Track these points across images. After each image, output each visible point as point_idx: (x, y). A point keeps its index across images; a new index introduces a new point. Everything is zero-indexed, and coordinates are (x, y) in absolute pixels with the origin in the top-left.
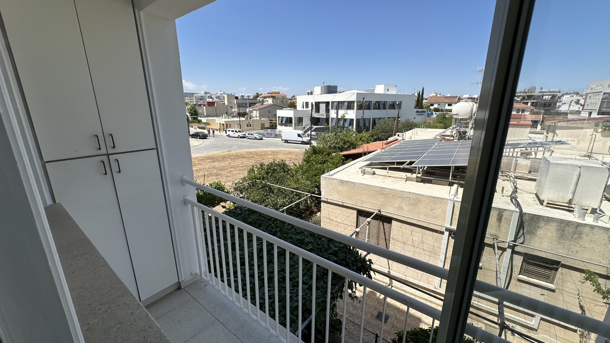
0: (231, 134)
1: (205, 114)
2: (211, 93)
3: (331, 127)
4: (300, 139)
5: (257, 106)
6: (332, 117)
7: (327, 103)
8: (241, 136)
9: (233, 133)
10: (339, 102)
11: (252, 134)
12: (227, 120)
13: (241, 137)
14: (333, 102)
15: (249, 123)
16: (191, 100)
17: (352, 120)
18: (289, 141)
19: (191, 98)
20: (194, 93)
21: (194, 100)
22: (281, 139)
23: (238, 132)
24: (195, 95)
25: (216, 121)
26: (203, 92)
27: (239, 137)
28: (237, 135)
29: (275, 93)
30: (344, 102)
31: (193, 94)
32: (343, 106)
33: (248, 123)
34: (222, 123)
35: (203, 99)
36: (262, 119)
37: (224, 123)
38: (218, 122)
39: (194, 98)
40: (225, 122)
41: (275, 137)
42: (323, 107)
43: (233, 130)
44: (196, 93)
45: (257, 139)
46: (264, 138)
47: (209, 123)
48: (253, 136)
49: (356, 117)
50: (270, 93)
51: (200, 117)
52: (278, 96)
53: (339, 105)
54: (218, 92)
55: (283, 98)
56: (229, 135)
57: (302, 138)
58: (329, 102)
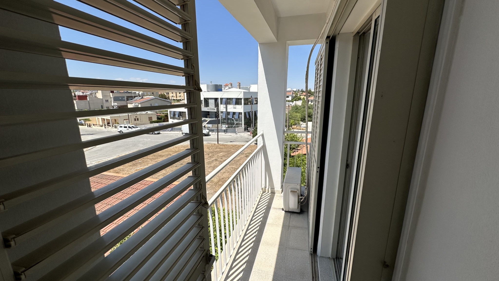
0: (124, 130)
3: (221, 119)
5: (136, 100)
6: (221, 111)
7: (216, 99)
9: (126, 128)
10: (227, 98)
14: (221, 99)
15: (137, 117)
17: (240, 113)
22: (181, 133)
23: (131, 128)
28: (130, 130)
30: (232, 98)
32: (231, 102)
33: (136, 117)
34: (105, 118)
36: (149, 112)
40: (110, 117)
41: (171, 130)
42: (212, 102)
43: (125, 126)
45: (155, 134)
47: (89, 119)
49: (244, 111)
53: (228, 101)
56: (121, 131)
58: (218, 98)
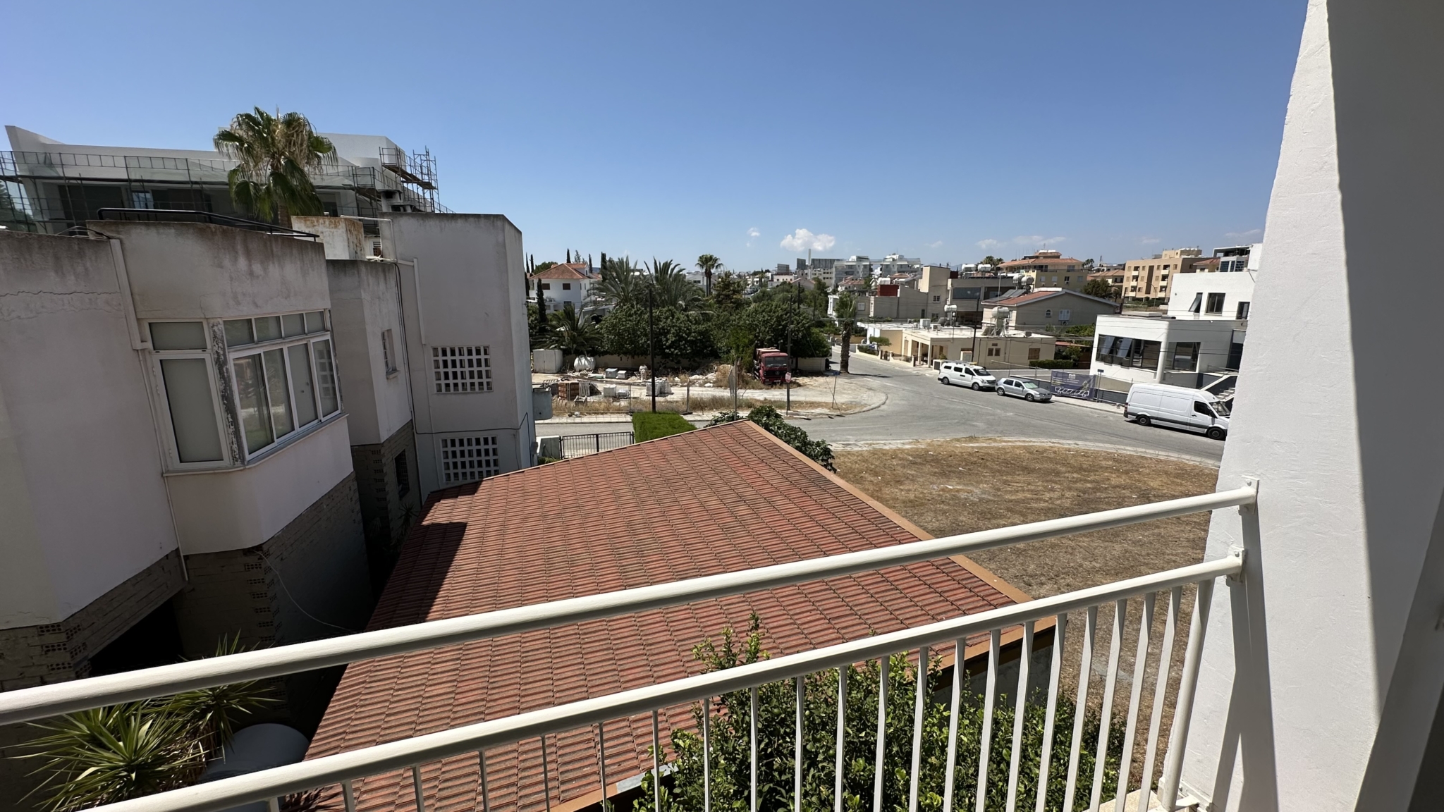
0: (953, 376)
1: (872, 314)
2: (870, 258)
4: (1204, 419)
8: (981, 384)
9: (959, 373)
11: (1018, 385)
12: (934, 334)
13: (981, 389)
15: (996, 345)
16: (826, 276)
18: (1153, 421)
19: (826, 271)
20: (834, 260)
21: (833, 275)
22: (1122, 410)
23: (973, 375)
24: (836, 263)
25: (904, 335)
26: (854, 258)
27: (976, 387)
28: (969, 380)
29: (1045, 257)
31: (832, 261)
33: (994, 345)
34: (920, 341)
35: (852, 273)
36: (1033, 335)
37: (928, 343)
38: (910, 339)
39: (834, 269)
40: (932, 340)
41: (1093, 397)
43: (959, 366)
44: (838, 260)
45: (1034, 401)
46: (1054, 398)
47: (888, 340)
48: (1021, 389)
50: (1030, 258)
51: (861, 321)
52: (1054, 265)
54: (888, 257)
55: (1068, 271)
56: (945, 378)
57: (1214, 416)
